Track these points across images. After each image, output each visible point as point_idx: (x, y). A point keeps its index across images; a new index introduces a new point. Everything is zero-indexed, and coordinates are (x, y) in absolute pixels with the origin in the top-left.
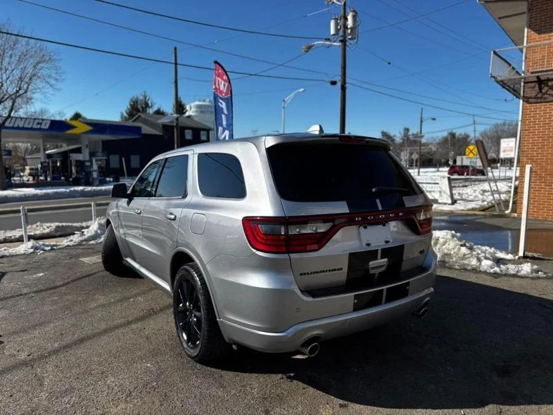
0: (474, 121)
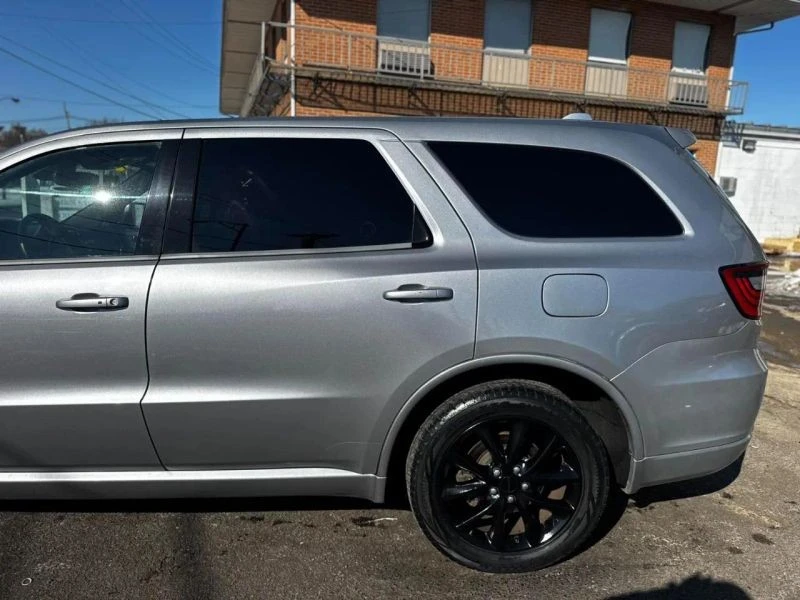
0: (66, 113)
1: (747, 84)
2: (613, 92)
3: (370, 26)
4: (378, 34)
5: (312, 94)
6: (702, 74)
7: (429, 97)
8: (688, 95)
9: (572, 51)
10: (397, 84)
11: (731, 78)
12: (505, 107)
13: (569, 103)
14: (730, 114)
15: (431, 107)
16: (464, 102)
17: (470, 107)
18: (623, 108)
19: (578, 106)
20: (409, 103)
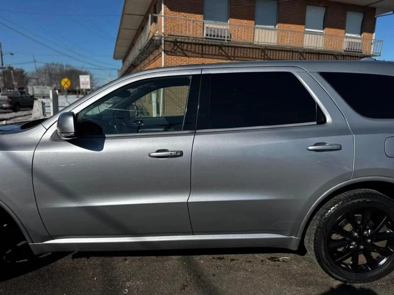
0: (35, 60)
1: (382, 41)
2: (318, 46)
3: (200, 16)
4: (204, 19)
5: (172, 49)
6: (359, 36)
7: (228, 50)
8: (354, 47)
9: (297, 26)
10: (213, 44)
11: (374, 38)
12: (265, 54)
13: (295, 52)
14: (373, 56)
15: (229, 55)
16: (245, 52)
17: (248, 54)
18: (322, 54)
19: (300, 53)
20: (219, 53)
